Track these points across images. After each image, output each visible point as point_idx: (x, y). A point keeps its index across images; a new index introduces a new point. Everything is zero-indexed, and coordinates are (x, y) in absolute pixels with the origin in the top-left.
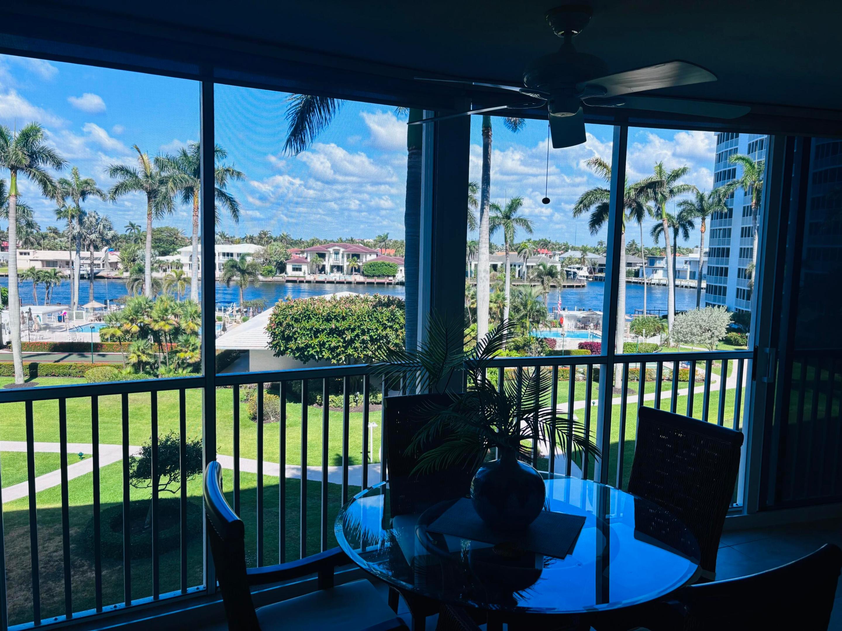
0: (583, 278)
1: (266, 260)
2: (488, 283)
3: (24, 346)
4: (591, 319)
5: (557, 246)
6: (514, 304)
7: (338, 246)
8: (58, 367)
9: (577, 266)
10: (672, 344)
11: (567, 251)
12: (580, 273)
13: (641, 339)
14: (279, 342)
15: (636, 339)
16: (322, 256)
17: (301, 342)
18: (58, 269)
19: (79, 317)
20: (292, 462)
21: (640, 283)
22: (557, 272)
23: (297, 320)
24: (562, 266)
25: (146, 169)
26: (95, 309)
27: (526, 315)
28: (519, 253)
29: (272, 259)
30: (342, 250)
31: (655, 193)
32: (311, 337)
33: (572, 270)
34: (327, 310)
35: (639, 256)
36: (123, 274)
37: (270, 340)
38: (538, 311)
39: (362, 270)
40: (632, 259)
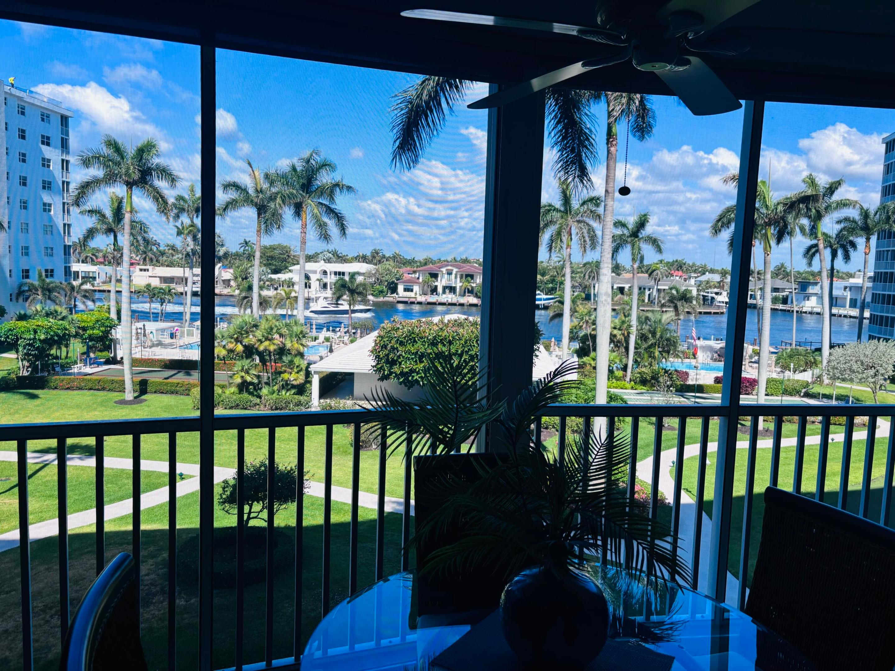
0: (721, 304)
1: (378, 279)
2: (609, 308)
3: (135, 362)
5: (693, 268)
6: (641, 332)
7: (451, 266)
8: (167, 384)
9: (716, 290)
10: (826, 381)
11: (704, 274)
12: (719, 298)
13: (788, 374)
14: (383, 366)
15: (781, 375)
16: (434, 276)
17: (406, 366)
18: (173, 286)
19: (190, 334)
20: (392, 494)
21: (789, 311)
22: (692, 297)
23: (402, 344)
24: (698, 290)
25: (256, 184)
27: (655, 344)
28: (650, 275)
29: (384, 279)
30: (455, 270)
31: (809, 209)
32: (416, 361)
33: (710, 295)
34: (433, 334)
35: (788, 281)
36: (234, 291)
37: (374, 364)
38: (668, 340)
39: (475, 291)
40: (780, 284)
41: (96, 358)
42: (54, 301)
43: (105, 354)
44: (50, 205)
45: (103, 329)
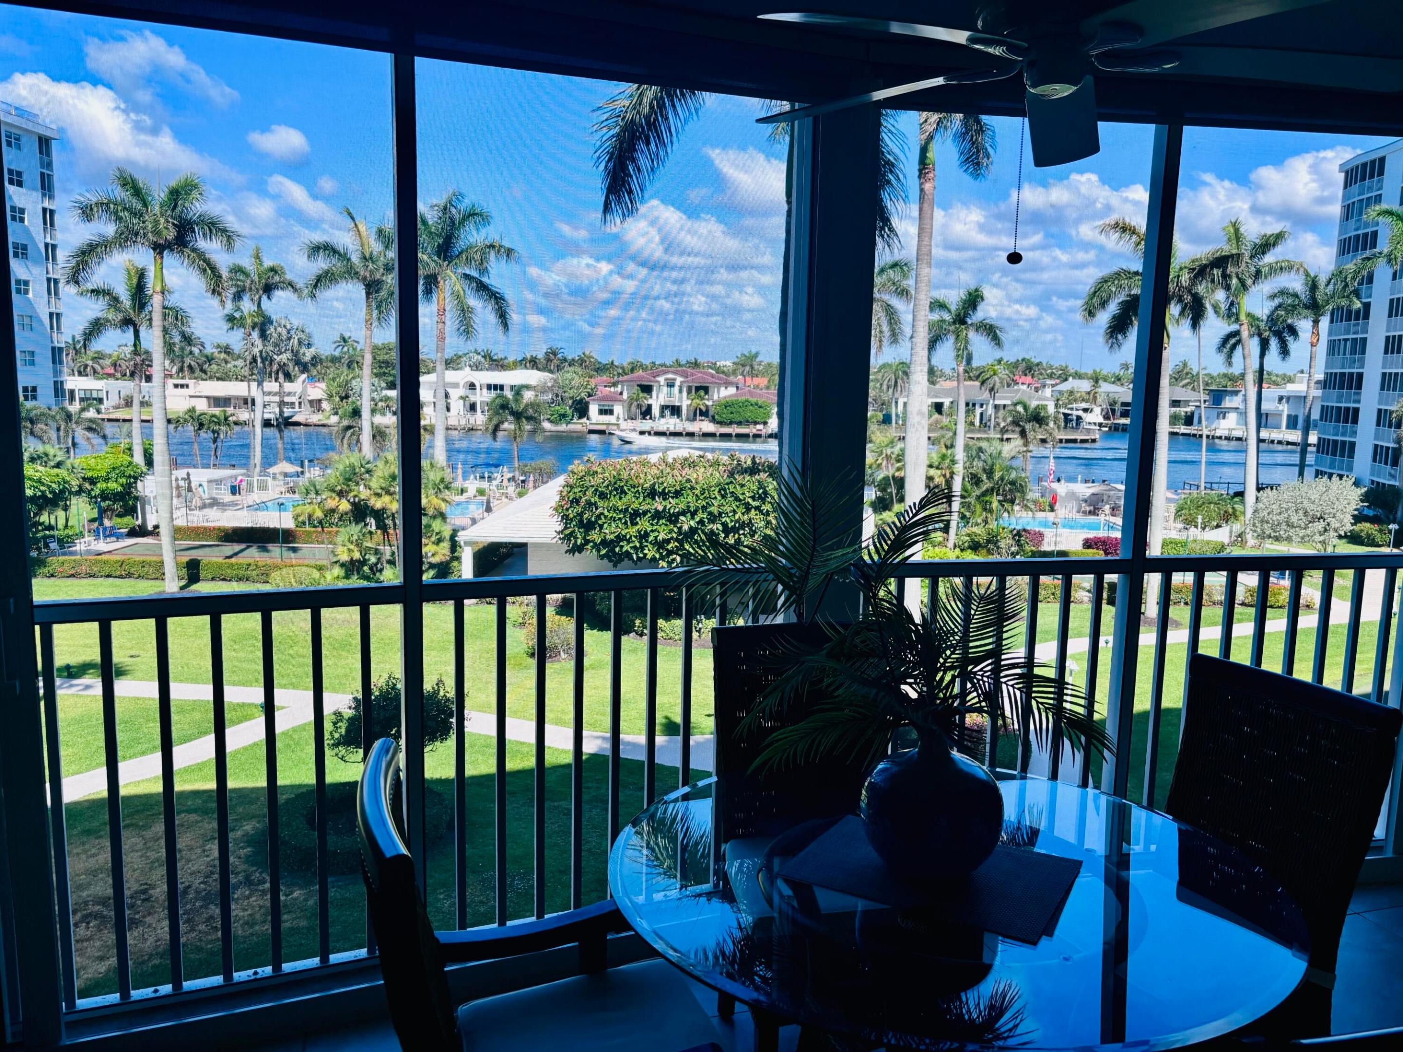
0: (1093, 427)
1: (557, 395)
2: (925, 434)
3: (178, 533)
4: (1105, 498)
5: (1049, 371)
6: (971, 471)
7: (673, 373)
8: (231, 566)
9: (1084, 405)
10: (1251, 541)
11: (1066, 380)
12: (1088, 418)
13: (1194, 532)
14: (574, 531)
15: (1185, 533)
16: (647, 389)
17: (610, 531)
18: (230, 410)
19: (263, 487)
20: (594, 726)
21: (1194, 435)
22: (1048, 417)
23: (603, 496)
24: (1056, 406)
25: (362, 245)
26: (286, 475)
27: (992, 489)
28: (983, 383)
29: (567, 394)
30: (679, 380)
31: (1225, 276)
32: (626, 523)
33: (1075, 413)
34: (650, 480)
35: (1193, 389)
36: (329, 418)
37: (560, 528)
38: (1013, 483)
39: (711, 413)
40: (1181, 394)
41: (112, 528)
42: (40, 438)
43: (127, 520)
44: (26, 283)
45: (123, 481)
